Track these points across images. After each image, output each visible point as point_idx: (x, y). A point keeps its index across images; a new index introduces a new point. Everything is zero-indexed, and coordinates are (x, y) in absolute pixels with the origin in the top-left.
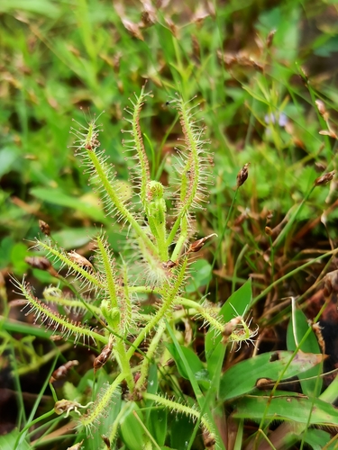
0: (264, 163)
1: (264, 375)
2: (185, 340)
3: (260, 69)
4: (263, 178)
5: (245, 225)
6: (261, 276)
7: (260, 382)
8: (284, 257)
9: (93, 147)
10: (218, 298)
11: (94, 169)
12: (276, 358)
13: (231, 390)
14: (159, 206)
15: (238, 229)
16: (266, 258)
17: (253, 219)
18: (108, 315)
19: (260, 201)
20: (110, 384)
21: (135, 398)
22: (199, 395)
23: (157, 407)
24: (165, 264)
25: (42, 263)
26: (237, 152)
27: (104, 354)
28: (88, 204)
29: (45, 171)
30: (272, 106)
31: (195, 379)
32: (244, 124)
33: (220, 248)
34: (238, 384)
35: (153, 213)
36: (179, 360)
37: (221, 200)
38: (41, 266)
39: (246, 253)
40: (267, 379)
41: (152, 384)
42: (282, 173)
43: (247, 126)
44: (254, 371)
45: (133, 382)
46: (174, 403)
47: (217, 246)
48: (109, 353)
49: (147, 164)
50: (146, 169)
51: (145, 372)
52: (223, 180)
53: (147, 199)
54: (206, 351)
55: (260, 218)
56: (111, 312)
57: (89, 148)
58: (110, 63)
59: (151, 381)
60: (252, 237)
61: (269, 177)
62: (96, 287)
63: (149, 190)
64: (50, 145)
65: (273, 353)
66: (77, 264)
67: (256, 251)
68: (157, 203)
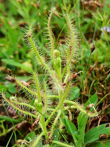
0: (101, 48)
1: (103, 133)
2: (69, 119)
3: (99, 6)
4: (101, 54)
5: (93, 72)
6: (101, 94)
7: (101, 136)
9: (31, 36)
10: (82, 102)
11: (31, 45)
12: (108, 126)
13: (89, 140)
14: (58, 61)
15: (90, 74)
16: (103, 86)
17: (97, 70)
18: (38, 105)
19: (99, 63)
20: (39, 135)
21: (49, 143)
22: (75, 141)
23: (58, 146)
24: (61, 84)
25: (12, 79)
26: (89, 43)
27: (36, 122)
29: (7, 53)
30: (104, 22)
31: (74, 134)
32: (92, 32)
33: (83, 83)
34: (92, 137)
35: (56, 63)
36: (67, 126)
37: (83, 63)
38: (12, 81)
39: (94, 83)
40: (104, 134)
42: (109, 51)
43: (93, 33)
44: (99, 131)
45: (48, 136)
46: (65, 144)
47: (81, 82)
48: (38, 122)
49: (54, 42)
50: (53, 44)
51: (53, 132)
52: (84, 52)
53: (53, 57)
54: (78, 123)
55: (100, 70)
56: (39, 104)
57: (29, 36)
58: (35, 6)
59: (55, 136)
60: (96, 78)
61: (103, 54)
62: (32, 95)
63: (54, 53)
64: (9, 43)
65: (107, 124)
66: (24, 85)
67: (99, 83)
68: (57, 59)
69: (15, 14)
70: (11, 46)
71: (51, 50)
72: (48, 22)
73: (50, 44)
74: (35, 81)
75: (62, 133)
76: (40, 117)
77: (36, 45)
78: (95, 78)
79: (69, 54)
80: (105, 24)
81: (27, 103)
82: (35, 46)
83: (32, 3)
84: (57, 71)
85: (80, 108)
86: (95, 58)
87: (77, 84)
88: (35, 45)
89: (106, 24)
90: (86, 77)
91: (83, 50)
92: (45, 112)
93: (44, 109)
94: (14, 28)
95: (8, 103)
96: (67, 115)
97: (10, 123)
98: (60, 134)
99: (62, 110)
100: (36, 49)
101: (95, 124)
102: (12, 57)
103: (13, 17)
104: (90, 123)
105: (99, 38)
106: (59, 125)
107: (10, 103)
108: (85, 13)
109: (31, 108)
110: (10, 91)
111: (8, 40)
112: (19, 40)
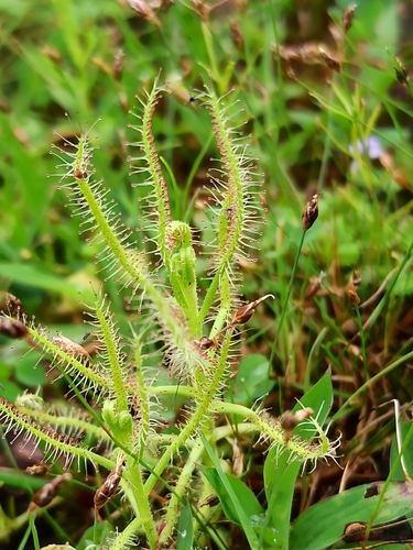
0: (349, 216)
1: (356, 517)
2: (233, 472)
3: (335, 65)
4: (349, 236)
5: (323, 305)
6: (350, 379)
7: (349, 529)
8: (385, 352)
9: (86, 175)
11: (87, 208)
12: (373, 492)
14: (186, 259)
15: (311, 310)
16: (356, 350)
17: (335, 295)
18: (114, 422)
19: (343, 271)
20: (121, 531)
24: (198, 342)
25: (14, 326)
27: (110, 482)
28: (80, 287)
30: (357, 121)
31: (249, 525)
34: (317, 535)
35: (178, 269)
36: (225, 497)
38: (13, 331)
39: (324, 341)
40: (361, 523)
41: (184, 535)
42: (379, 225)
44: (341, 514)
45: (155, 533)
48: (118, 481)
49: (166, 193)
50: (164, 200)
51: (173, 518)
52: (286, 232)
53: (167, 247)
54: (266, 486)
55: (346, 294)
56: (118, 418)
57: (80, 176)
58: (108, 69)
59: (182, 531)
60: (332, 322)
61: (358, 236)
62: (95, 386)
63: (170, 233)
64: (17, 206)
65: (369, 486)
66: (66, 351)
67: (341, 340)
68: (182, 254)
69: (42, 101)
70: (26, 219)
71: (159, 223)
72: (142, 124)
73: (154, 199)
74: (103, 335)
75: (209, 524)
76: (124, 464)
77: (105, 206)
78: (328, 324)
79: (224, 237)
80: (360, 127)
81: (80, 419)
82: (103, 210)
83: (98, 60)
84: (182, 298)
85: (270, 429)
86: (327, 252)
87: (265, 348)
88: (100, 207)
89: (365, 127)
90: (296, 321)
91: (281, 222)
92: (139, 446)
93: (138, 435)
94: (34, 151)
95: (8, 415)
96: (225, 458)
97: (22, 493)
98: (202, 528)
99: (204, 439)
100: (107, 221)
101: (330, 488)
102: (26, 253)
103: (33, 114)
104: (313, 488)
105: (343, 180)
106: (196, 495)
107: (14, 417)
108: (293, 91)
109: (93, 434)
110: (23, 378)
111: (15, 197)
112: (51, 194)
